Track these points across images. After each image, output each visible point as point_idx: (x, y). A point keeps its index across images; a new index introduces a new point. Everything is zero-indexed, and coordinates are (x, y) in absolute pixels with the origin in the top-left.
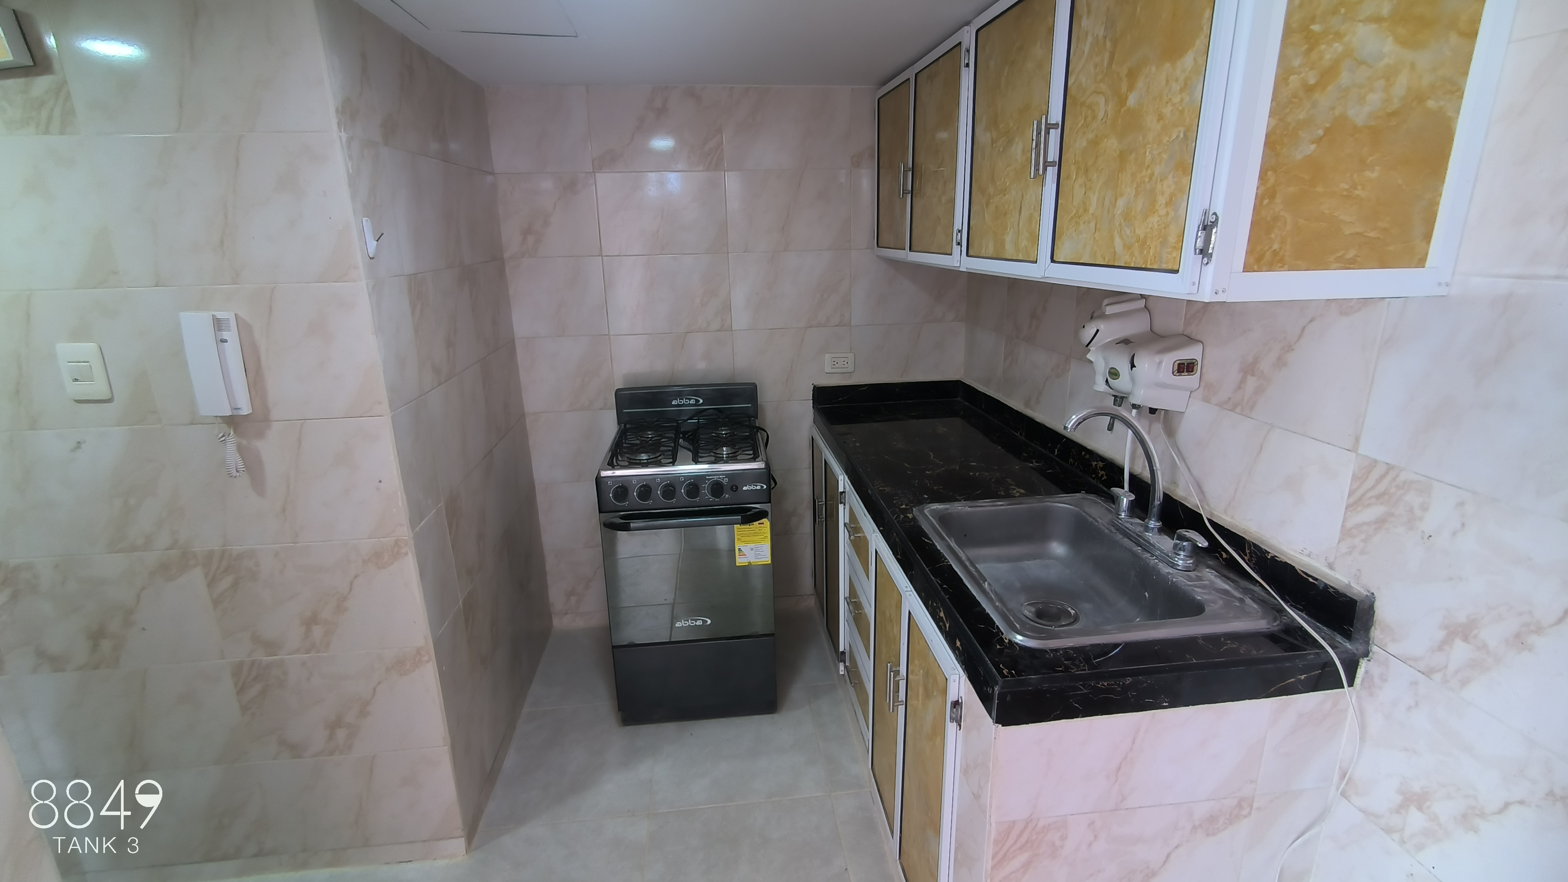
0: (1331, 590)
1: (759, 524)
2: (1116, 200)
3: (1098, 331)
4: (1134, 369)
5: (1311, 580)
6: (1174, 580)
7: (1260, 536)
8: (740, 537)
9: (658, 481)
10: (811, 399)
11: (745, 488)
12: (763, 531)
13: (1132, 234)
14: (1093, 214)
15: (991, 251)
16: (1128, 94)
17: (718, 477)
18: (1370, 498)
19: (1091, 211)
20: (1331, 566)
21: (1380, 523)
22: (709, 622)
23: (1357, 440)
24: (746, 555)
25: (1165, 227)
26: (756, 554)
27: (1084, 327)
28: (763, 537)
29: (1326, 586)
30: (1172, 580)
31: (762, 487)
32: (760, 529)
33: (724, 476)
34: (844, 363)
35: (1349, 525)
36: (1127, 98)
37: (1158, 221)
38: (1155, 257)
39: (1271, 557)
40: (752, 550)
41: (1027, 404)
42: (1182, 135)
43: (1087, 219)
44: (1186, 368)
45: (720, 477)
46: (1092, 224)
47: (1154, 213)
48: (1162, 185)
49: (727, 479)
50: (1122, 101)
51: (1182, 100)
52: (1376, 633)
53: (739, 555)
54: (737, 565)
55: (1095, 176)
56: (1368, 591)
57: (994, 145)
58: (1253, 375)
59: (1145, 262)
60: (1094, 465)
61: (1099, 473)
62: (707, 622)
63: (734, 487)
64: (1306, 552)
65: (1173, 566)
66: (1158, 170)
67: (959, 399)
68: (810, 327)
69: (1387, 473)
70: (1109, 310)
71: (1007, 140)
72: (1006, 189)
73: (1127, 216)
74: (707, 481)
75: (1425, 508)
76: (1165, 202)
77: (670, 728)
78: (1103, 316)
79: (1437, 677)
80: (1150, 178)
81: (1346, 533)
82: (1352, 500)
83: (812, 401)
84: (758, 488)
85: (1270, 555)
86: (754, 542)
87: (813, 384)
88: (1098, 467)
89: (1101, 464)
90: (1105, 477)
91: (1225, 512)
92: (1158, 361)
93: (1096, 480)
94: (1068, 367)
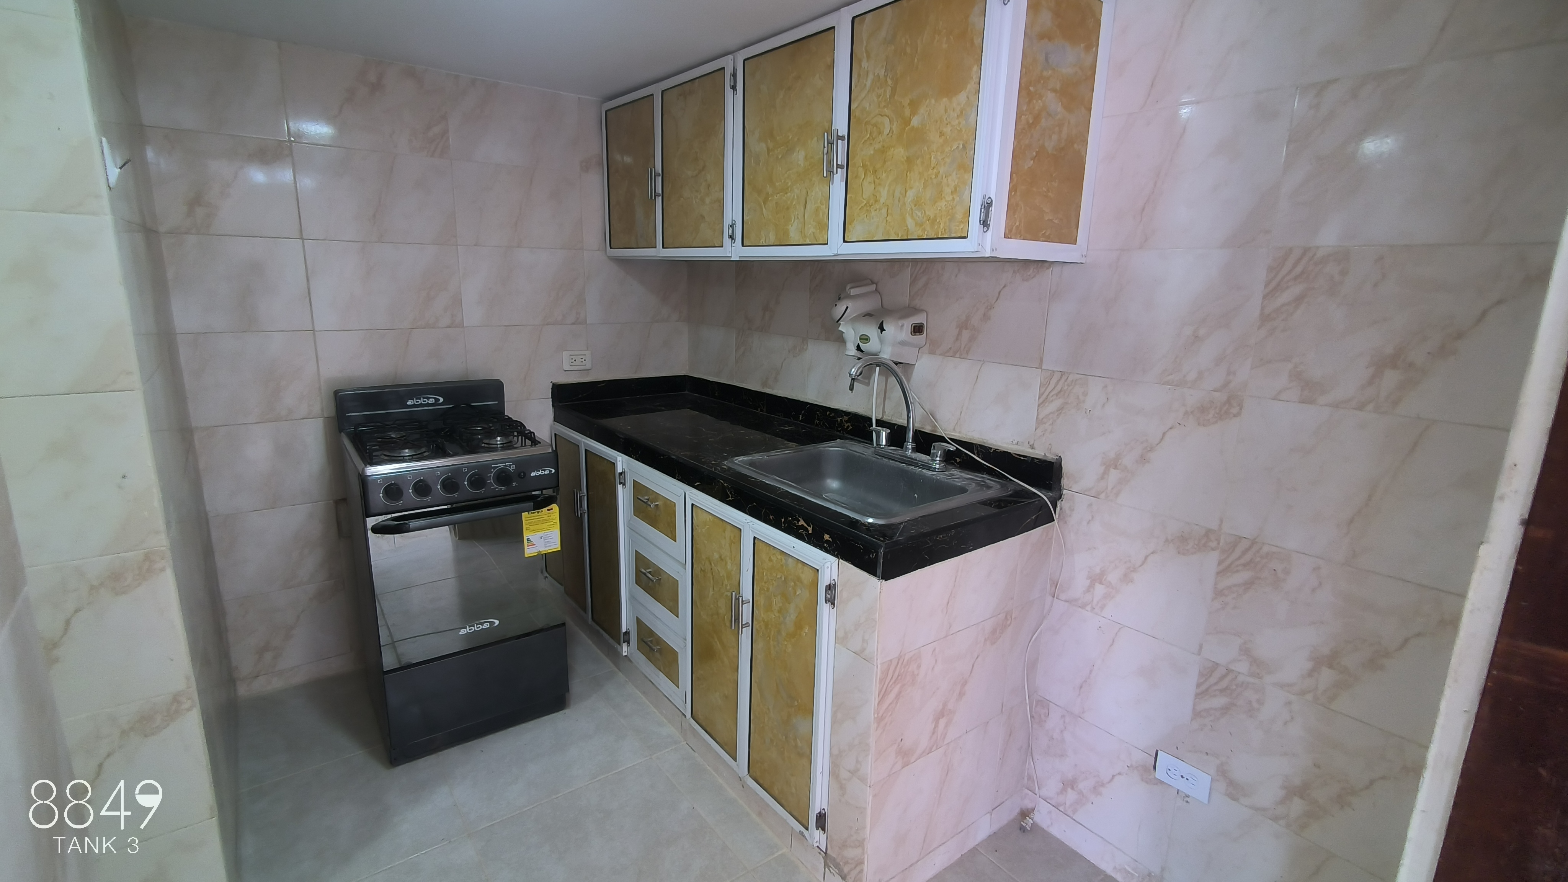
0: (1036, 461)
1: (548, 510)
2: (906, 192)
3: (847, 307)
4: (884, 332)
5: (1022, 458)
6: (938, 478)
7: (981, 440)
8: (528, 526)
9: (437, 474)
10: (550, 397)
11: (533, 474)
12: (552, 517)
13: (922, 216)
14: (884, 203)
15: (772, 239)
16: (911, 117)
17: (505, 464)
18: (1052, 396)
19: (882, 200)
20: (1032, 447)
21: (1060, 409)
22: (497, 622)
23: (1041, 360)
24: (535, 545)
25: (952, 209)
26: (545, 542)
27: (836, 305)
28: (552, 523)
29: (1033, 458)
30: (937, 478)
31: (550, 471)
32: (549, 515)
33: (511, 463)
34: (582, 360)
35: (1041, 417)
36: (910, 120)
37: (946, 205)
38: (945, 230)
39: (994, 451)
40: (541, 538)
41: (765, 384)
42: (961, 146)
43: (878, 207)
44: (918, 329)
45: (507, 464)
46: (884, 211)
47: (942, 199)
48: (947, 180)
49: (514, 466)
50: (907, 122)
51: (959, 123)
52: (1065, 482)
53: (528, 546)
54: (526, 556)
55: (884, 175)
56: (1057, 456)
57: (770, 153)
58: (967, 329)
59: (937, 234)
60: (839, 421)
61: (844, 426)
62: (494, 623)
63: (522, 474)
64: (1015, 442)
65: (934, 470)
66: (942, 170)
67: (687, 392)
68: (547, 325)
69: (1061, 378)
70: (853, 292)
71: (786, 149)
72: (788, 189)
73: (918, 203)
74: (492, 470)
75: (1085, 394)
76: (950, 191)
77: (454, 753)
78: (849, 297)
79: (1103, 496)
80: (937, 176)
81: (1040, 422)
82: (1041, 400)
83: (551, 399)
84: (547, 472)
85: (992, 450)
86: (542, 530)
87: (551, 382)
88: (843, 421)
89: (846, 418)
90: (851, 428)
91: (954, 430)
92: (901, 325)
93: (842, 432)
94: (805, 347)
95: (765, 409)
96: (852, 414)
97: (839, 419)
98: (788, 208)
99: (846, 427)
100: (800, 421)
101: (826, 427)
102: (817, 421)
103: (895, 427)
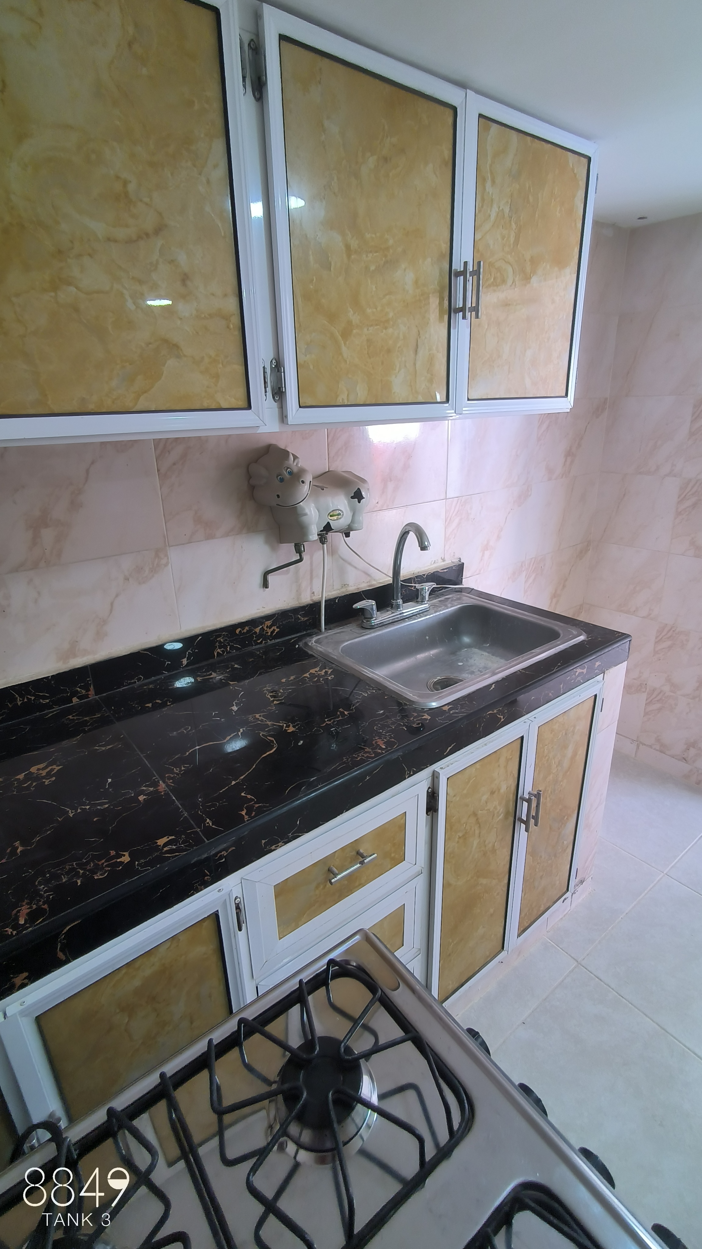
2: (525, 351)
13: (537, 376)
14: (506, 360)
18: (453, 518)
19: (505, 357)
20: (444, 560)
21: (458, 525)
23: (446, 492)
25: (557, 371)
35: (447, 535)
37: (553, 367)
38: (552, 390)
43: (500, 364)
46: (506, 368)
47: (551, 362)
48: (555, 345)
52: (465, 572)
55: (506, 330)
56: (458, 559)
59: (547, 393)
66: (552, 335)
69: (458, 501)
73: (534, 363)
75: (471, 508)
80: (548, 340)
81: (447, 540)
82: (447, 523)
93: (264, 642)
94: (164, 561)
95: (92, 692)
96: (278, 614)
97: (257, 630)
98: (389, 351)
99: (269, 634)
100: (186, 666)
101: (237, 649)
102: (219, 650)
103: (336, 600)
